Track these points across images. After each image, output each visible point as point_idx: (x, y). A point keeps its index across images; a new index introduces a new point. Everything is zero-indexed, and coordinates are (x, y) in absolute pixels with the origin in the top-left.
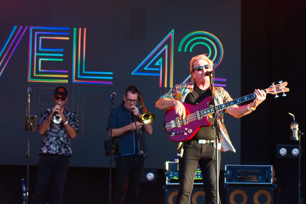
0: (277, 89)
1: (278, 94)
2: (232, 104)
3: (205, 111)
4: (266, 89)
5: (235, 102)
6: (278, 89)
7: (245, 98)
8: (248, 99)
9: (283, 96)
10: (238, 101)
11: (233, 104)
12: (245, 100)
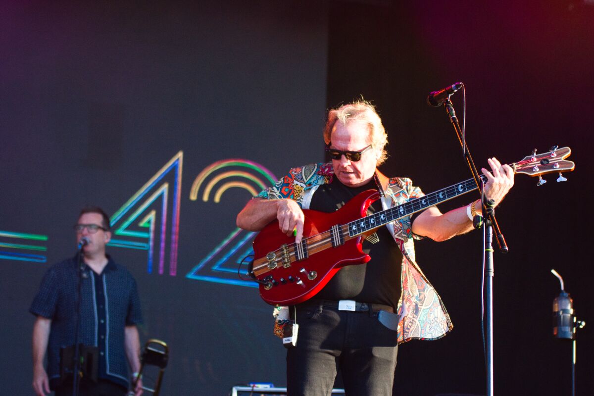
0: (542, 163)
1: (544, 176)
2: (425, 204)
3: (354, 224)
4: (514, 164)
5: (431, 200)
6: (544, 164)
7: (457, 189)
8: (464, 190)
9: (558, 180)
10: (441, 196)
11: (427, 205)
12: (459, 192)
